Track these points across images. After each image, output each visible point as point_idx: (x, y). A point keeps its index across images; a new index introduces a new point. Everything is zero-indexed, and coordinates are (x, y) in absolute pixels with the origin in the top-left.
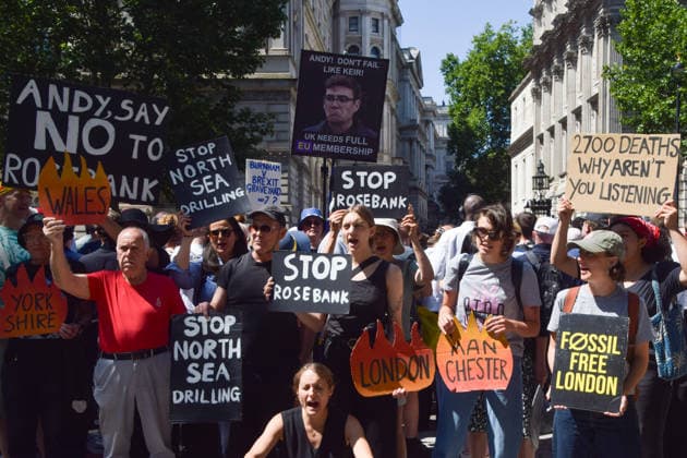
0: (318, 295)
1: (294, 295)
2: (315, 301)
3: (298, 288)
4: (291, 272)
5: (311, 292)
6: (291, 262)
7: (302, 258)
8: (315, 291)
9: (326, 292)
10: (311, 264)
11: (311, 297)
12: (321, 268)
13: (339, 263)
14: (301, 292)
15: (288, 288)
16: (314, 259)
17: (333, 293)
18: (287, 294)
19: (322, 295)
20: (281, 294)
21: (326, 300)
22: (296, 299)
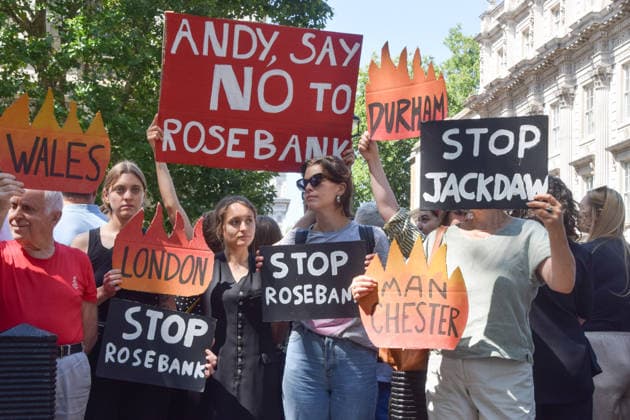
0: (165, 363)
1: (132, 359)
2: (161, 369)
3: (139, 351)
4: (133, 330)
5: (156, 359)
6: (134, 316)
7: (150, 313)
8: (161, 357)
9: (176, 361)
10: (160, 322)
11: (155, 364)
12: (173, 329)
13: (198, 327)
14: (142, 356)
15: (125, 349)
16: (165, 317)
17: (185, 362)
18: (123, 356)
19: (170, 363)
20: (115, 356)
21: (175, 371)
22: (135, 364)
